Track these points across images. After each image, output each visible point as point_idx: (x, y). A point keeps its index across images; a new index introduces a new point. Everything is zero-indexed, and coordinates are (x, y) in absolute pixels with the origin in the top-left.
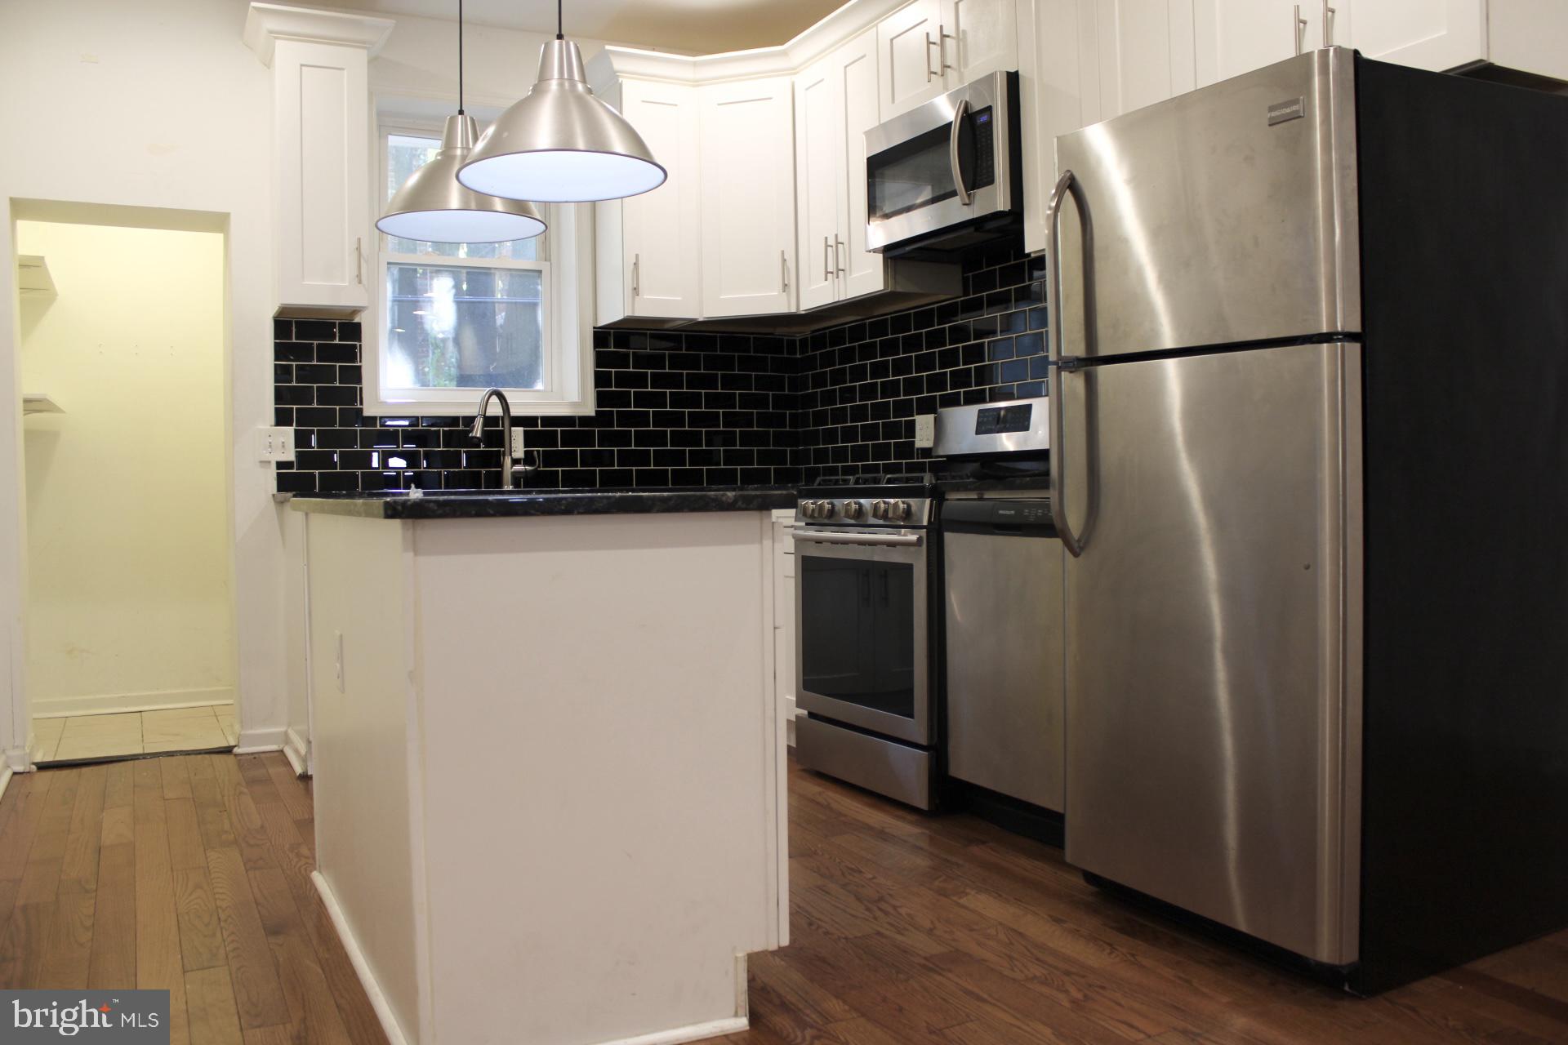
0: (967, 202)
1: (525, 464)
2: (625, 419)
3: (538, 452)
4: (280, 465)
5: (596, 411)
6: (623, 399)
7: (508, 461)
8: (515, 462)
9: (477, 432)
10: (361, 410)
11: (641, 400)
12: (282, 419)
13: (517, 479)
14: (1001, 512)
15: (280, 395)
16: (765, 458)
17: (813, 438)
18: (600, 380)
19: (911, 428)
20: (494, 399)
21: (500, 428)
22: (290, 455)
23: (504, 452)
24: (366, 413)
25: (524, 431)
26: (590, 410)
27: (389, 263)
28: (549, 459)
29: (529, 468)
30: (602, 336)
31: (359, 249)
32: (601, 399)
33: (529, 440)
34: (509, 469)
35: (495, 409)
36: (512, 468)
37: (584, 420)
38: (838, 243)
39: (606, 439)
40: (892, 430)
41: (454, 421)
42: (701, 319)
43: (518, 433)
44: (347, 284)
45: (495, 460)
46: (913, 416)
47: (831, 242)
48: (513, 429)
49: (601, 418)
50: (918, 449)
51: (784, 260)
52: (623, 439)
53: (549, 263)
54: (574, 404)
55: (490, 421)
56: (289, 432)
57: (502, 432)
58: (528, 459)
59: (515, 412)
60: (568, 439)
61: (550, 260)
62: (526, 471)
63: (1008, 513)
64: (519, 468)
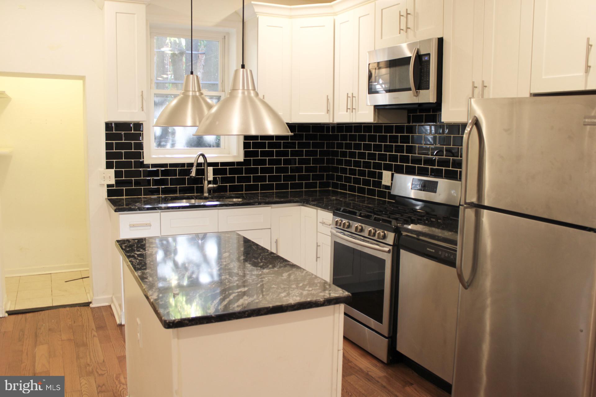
0: (416, 95)
1: (213, 184)
2: (256, 162)
3: (219, 177)
4: (108, 186)
5: (244, 159)
6: (255, 154)
7: (206, 182)
8: (209, 182)
10: (143, 161)
11: (264, 154)
12: (109, 166)
13: (209, 190)
14: (428, 249)
15: (108, 156)
16: (315, 177)
18: (246, 146)
19: (380, 176)
20: (201, 157)
21: (203, 168)
22: (113, 181)
23: (204, 178)
24: (145, 163)
25: (213, 168)
26: (241, 159)
27: (155, 94)
28: (224, 180)
29: (215, 186)
31: (142, 95)
32: (246, 154)
33: (215, 172)
34: (206, 186)
35: (201, 160)
36: (208, 186)
37: (239, 163)
38: (353, 97)
39: (248, 171)
40: (372, 174)
41: (183, 165)
43: (210, 169)
44: (137, 111)
45: (201, 181)
46: (382, 170)
47: (350, 95)
48: (208, 168)
49: (246, 162)
50: (383, 185)
51: (328, 99)
52: (255, 171)
53: (224, 93)
54: (234, 157)
55: (199, 165)
56: (112, 172)
57: (204, 169)
58: (215, 181)
59: (209, 161)
60: (232, 171)
61: (225, 92)
62: (214, 187)
63: (431, 250)
64: (211, 186)
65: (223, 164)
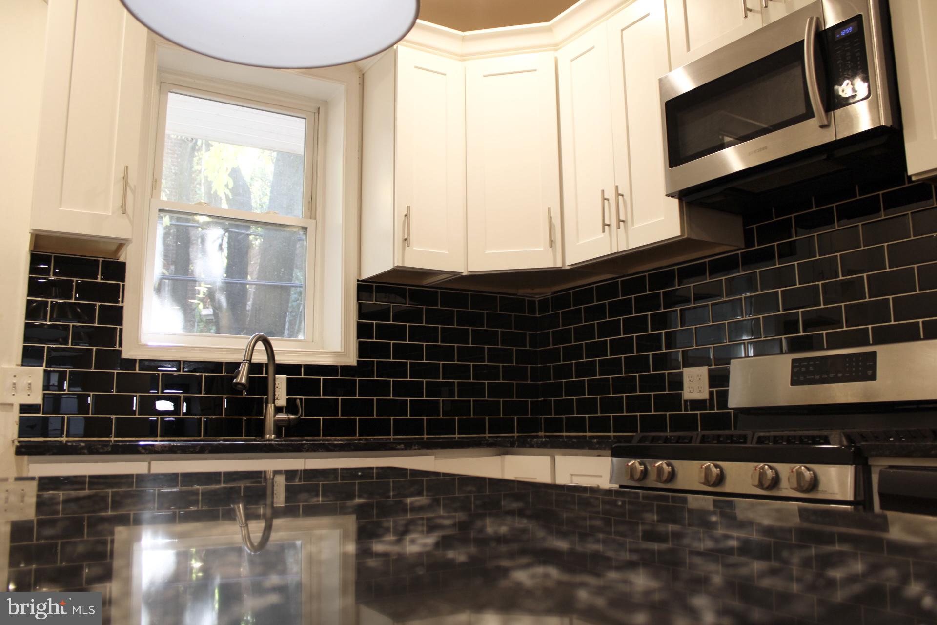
0: (826, 123)
1: (287, 412)
2: (385, 369)
3: (301, 399)
4: (24, 408)
5: (358, 361)
6: (382, 351)
7: (271, 409)
8: (278, 410)
9: (242, 378)
10: (120, 352)
11: (401, 351)
12: (30, 358)
13: (279, 427)
15: (30, 333)
16: (510, 408)
17: (556, 390)
18: (363, 331)
19: (678, 383)
20: (260, 346)
21: (264, 376)
22: (36, 398)
23: (267, 400)
24: (125, 356)
25: (288, 379)
26: (352, 359)
27: (160, 211)
28: (312, 407)
29: (291, 416)
30: (365, 288)
31: (125, 179)
32: (363, 350)
33: (292, 387)
34: (271, 416)
35: (261, 357)
36: (274, 416)
37: (346, 370)
38: (618, 195)
39: (366, 388)
40: (656, 382)
41: (217, 366)
42: (465, 274)
43: (282, 380)
44: (110, 214)
45: (258, 407)
46: (680, 369)
47: (610, 194)
48: (277, 376)
49: (361, 368)
50: (686, 401)
51: (550, 218)
52: (383, 388)
53: (314, 221)
54: (336, 354)
55: (255, 368)
56: (37, 373)
57: (266, 379)
58: (291, 407)
59: (280, 359)
60: (332, 387)
61: (315, 219)
62: (289, 420)
64: (282, 416)
65: (312, 369)
